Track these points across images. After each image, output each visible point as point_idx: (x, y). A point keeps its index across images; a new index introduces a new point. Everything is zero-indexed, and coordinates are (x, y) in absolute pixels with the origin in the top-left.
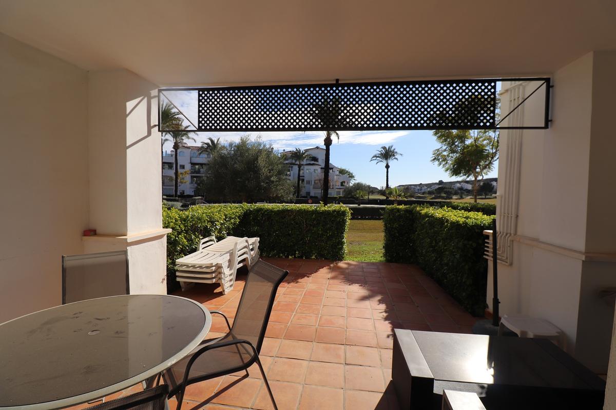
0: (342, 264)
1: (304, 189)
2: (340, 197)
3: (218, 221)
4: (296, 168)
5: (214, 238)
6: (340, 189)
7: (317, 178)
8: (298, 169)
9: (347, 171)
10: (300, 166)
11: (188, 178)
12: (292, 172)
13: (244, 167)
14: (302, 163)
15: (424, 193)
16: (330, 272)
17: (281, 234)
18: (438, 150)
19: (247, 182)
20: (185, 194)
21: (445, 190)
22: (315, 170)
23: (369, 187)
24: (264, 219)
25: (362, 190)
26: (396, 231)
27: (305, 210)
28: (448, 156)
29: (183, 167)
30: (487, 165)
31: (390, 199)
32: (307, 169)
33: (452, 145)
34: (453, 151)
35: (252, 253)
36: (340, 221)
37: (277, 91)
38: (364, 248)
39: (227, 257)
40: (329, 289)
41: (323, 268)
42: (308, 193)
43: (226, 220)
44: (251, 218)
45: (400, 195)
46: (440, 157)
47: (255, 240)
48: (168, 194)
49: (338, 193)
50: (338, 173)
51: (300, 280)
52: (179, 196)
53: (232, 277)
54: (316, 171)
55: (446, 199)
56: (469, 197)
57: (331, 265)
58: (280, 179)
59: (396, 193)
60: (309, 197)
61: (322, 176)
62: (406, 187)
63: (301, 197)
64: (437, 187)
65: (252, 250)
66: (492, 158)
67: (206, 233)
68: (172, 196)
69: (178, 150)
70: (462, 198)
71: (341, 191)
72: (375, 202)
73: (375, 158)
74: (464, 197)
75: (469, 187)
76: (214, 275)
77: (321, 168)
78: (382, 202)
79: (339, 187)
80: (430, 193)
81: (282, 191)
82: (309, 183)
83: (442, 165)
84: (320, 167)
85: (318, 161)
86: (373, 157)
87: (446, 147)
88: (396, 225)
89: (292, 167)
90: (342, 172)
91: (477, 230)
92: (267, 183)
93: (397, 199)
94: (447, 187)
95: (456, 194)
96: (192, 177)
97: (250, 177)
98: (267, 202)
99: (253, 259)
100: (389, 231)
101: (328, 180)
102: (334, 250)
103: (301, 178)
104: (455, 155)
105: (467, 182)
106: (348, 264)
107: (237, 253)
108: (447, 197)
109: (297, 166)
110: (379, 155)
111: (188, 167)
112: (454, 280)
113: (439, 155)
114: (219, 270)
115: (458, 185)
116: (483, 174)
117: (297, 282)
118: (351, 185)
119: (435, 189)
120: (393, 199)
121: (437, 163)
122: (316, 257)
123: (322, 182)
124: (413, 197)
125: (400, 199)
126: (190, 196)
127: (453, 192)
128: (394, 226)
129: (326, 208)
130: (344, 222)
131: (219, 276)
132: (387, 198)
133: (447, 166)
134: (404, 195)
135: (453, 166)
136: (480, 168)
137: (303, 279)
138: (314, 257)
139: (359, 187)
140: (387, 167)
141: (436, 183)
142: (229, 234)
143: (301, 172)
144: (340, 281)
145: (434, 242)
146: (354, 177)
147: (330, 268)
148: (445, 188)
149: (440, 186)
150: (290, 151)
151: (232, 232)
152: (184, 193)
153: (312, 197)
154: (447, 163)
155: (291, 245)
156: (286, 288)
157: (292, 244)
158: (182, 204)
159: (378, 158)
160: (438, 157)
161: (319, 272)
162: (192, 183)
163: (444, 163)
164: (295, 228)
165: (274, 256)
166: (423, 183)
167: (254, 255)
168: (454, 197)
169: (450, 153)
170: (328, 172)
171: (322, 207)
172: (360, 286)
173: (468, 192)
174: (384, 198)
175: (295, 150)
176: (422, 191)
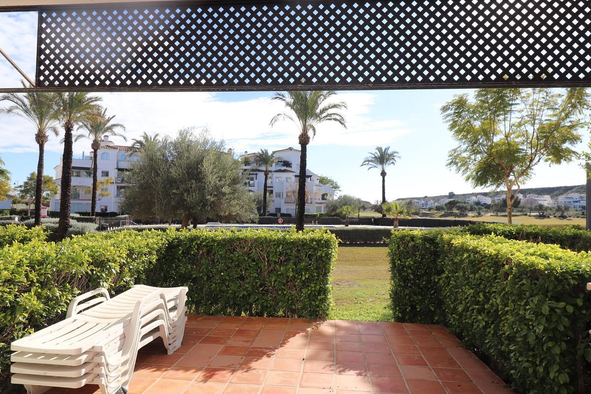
0: (325, 327)
1: (272, 204)
2: (321, 215)
3: (115, 261)
4: (261, 176)
5: (104, 290)
6: (322, 203)
7: (290, 189)
8: (264, 176)
9: (330, 180)
10: (266, 173)
11: (112, 189)
12: (256, 181)
13: (183, 173)
14: (270, 169)
15: (430, 209)
16: (306, 345)
17: (227, 278)
18: (455, 150)
19: (186, 195)
20: (108, 211)
21: (458, 205)
22: (287, 178)
23: (359, 201)
24: (201, 252)
25: (350, 205)
26: (410, 271)
27: (266, 238)
28: (469, 158)
29: (106, 174)
30: (524, 170)
31: (388, 216)
32: (277, 178)
33: (475, 143)
34: (475, 152)
35: (173, 315)
36: (321, 257)
37: (195, 12)
38: (358, 293)
39: (119, 329)
40: (304, 384)
41: (294, 335)
42: (278, 210)
43: (131, 258)
44: (180, 252)
45: (401, 213)
46: (457, 161)
47: (179, 293)
48: (84, 211)
49: (319, 209)
50: (317, 182)
51: (254, 364)
52: (98, 214)
53: (126, 367)
54: (289, 180)
55: (460, 217)
56: (490, 214)
57: (309, 329)
58: (234, 191)
59: (397, 208)
60: (279, 215)
61: (296, 186)
62: (408, 201)
63: (268, 215)
64: (448, 200)
65: (173, 309)
66: (531, 161)
67: (89, 283)
68: (88, 214)
69: (98, 151)
70: (479, 215)
71: (323, 206)
72: (368, 221)
73: (367, 163)
74: (482, 213)
75: (488, 201)
76: (83, 371)
77: (296, 176)
78: (377, 222)
79: (319, 201)
80: (438, 209)
81: (238, 208)
82: (279, 196)
83: (461, 171)
84: (294, 174)
85: (291, 167)
86: (365, 162)
87: (466, 145)
88: (409, 262)
89: (256, 174)
90: (323, 181)
91: (572, 282)
92: (215, 195)
93: (398, 217)
94: (460, 200)
95: (472, 209)
96: (119, 188)
97: (191, 188)
98: (221, 223)
99: (174, 326)
100: (398, 271)
101: (304, 192)
102: (313, 303)
103: (268, 189)
104: (479, 157)
105: (485, 194)
106: (336, 326)
107: (139, 320)
108: (461, 214)
109: (263, 173)
110: (373, 159)
111: (113, 174)
112: (531, 371)
113: (456, 158)
114: (97, 360)
115: (474, 199)
116: (519, 184)
117: (249, 369)
118: (336, 198)
119: (444, 203)
120: (392, 217)
121: (454, 167)
122: (284, 312)
123: (297, 194)
124: (417, 214)
125: (402, 217)
126: (114, 214)
127: (469, 207)
128: (407, 263)
129: (300, 235)
130: (328, 257)
131: (96, 371)
132: (384, 215)
133: (469, 173)
134: (408, 212)
135: (477, 174)
136: (514, 175)
137: (260, 361)
138: (281, 313)
139: (346, 201)
140: (383, 174)
141: (445, 196)
142: (137, 282)
143: (269, 181)
144: (323, 364)
145: (481, 295)
146: (338, 188)
147: (306, 337)
148: (457, 202)
149: (450, 200)
150: (255, 153)
151: (143, 277)
152: (106, 210)
153: (283, 215)
154: (468, 168)
155: (244, 295)
156: (227, 384)
157: (245, 293)
158: (97, 226)
159: (370, 163)
160: (455, 160)
161: (287, 345)
162: (118, 195)
163: (463, 168)
164: (250, 267)
165: (217, 312)
166: (428, 196)
167: (176, 319)
168: (470, 214)
169: (471, 155)
170: (304, 181)
171: (294, 234)
172: (359, 374)
173: (488, 207)
174: (380, 215)
175: (261, 152)
176: (428, 207)
